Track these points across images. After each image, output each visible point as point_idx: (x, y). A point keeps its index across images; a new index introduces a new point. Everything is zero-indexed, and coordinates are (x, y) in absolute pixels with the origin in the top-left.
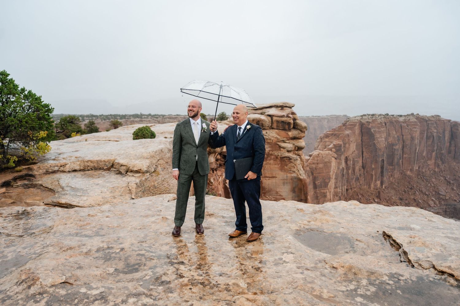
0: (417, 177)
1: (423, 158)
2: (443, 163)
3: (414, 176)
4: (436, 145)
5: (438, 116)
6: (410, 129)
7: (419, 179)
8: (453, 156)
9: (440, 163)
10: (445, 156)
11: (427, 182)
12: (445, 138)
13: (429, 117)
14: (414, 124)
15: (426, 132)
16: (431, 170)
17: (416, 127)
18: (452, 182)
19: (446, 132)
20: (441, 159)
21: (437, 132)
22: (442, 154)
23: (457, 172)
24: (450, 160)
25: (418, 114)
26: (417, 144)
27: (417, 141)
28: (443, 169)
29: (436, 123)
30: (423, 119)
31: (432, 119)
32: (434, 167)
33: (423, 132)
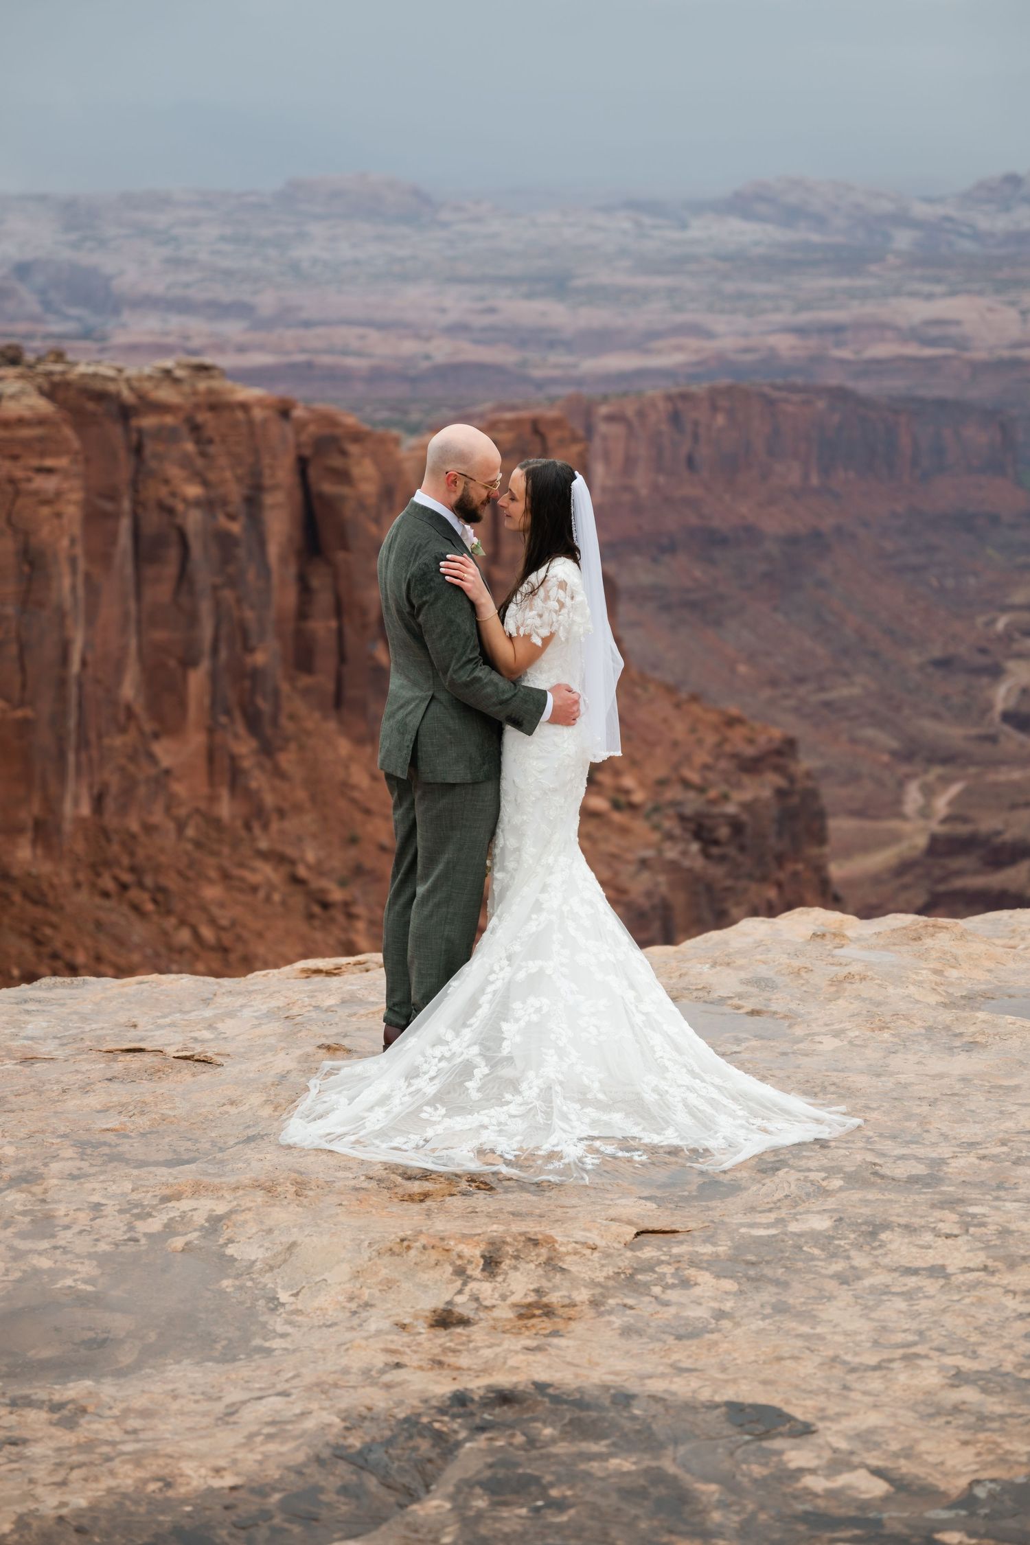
0: (93, 885)
1: (122, 717)
2: (267, 750)
3: (66, 878)
4: (205, 607)
5: (203, 369)
6: (12, 481)
7: (106, 895)
8: (330, 686)
9: (244, 747)
10: (276, 693)
11: (169, 912)
12: (262, 543)
13: (140, 379)
14: (40, 439)
15: (126, 505)
16: (182, 812)
17: (49, 462)
18: (337, 895)
19: (269, 499)
20: (254, 722)
21: (209, 505)
22: (255, 675)
23: (368, 812)
24: (310, 725)
25: (59, 356)
26: (68, 603)
27: (67, 582)
28: (269, 800)
29: (195, 429)
30: (101, 396)
31: (166, 394)
32: (205, 790)
33: (108, 506)
